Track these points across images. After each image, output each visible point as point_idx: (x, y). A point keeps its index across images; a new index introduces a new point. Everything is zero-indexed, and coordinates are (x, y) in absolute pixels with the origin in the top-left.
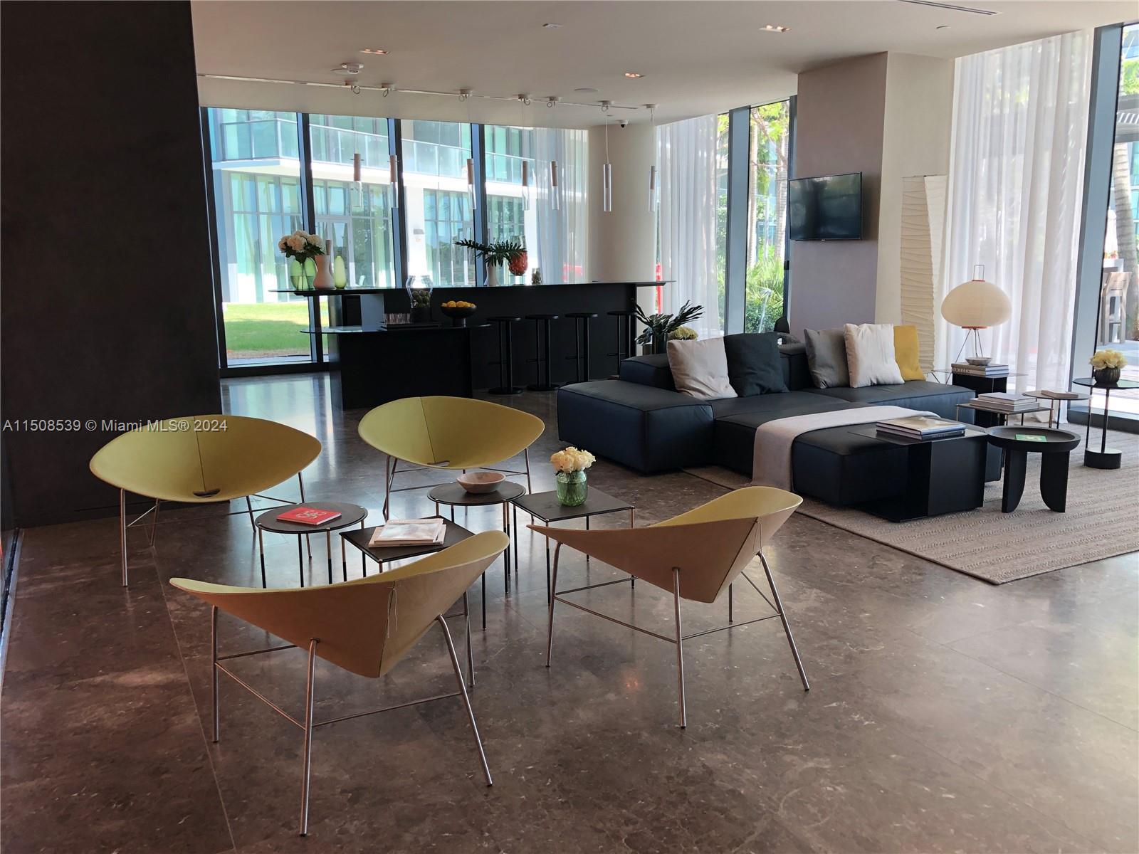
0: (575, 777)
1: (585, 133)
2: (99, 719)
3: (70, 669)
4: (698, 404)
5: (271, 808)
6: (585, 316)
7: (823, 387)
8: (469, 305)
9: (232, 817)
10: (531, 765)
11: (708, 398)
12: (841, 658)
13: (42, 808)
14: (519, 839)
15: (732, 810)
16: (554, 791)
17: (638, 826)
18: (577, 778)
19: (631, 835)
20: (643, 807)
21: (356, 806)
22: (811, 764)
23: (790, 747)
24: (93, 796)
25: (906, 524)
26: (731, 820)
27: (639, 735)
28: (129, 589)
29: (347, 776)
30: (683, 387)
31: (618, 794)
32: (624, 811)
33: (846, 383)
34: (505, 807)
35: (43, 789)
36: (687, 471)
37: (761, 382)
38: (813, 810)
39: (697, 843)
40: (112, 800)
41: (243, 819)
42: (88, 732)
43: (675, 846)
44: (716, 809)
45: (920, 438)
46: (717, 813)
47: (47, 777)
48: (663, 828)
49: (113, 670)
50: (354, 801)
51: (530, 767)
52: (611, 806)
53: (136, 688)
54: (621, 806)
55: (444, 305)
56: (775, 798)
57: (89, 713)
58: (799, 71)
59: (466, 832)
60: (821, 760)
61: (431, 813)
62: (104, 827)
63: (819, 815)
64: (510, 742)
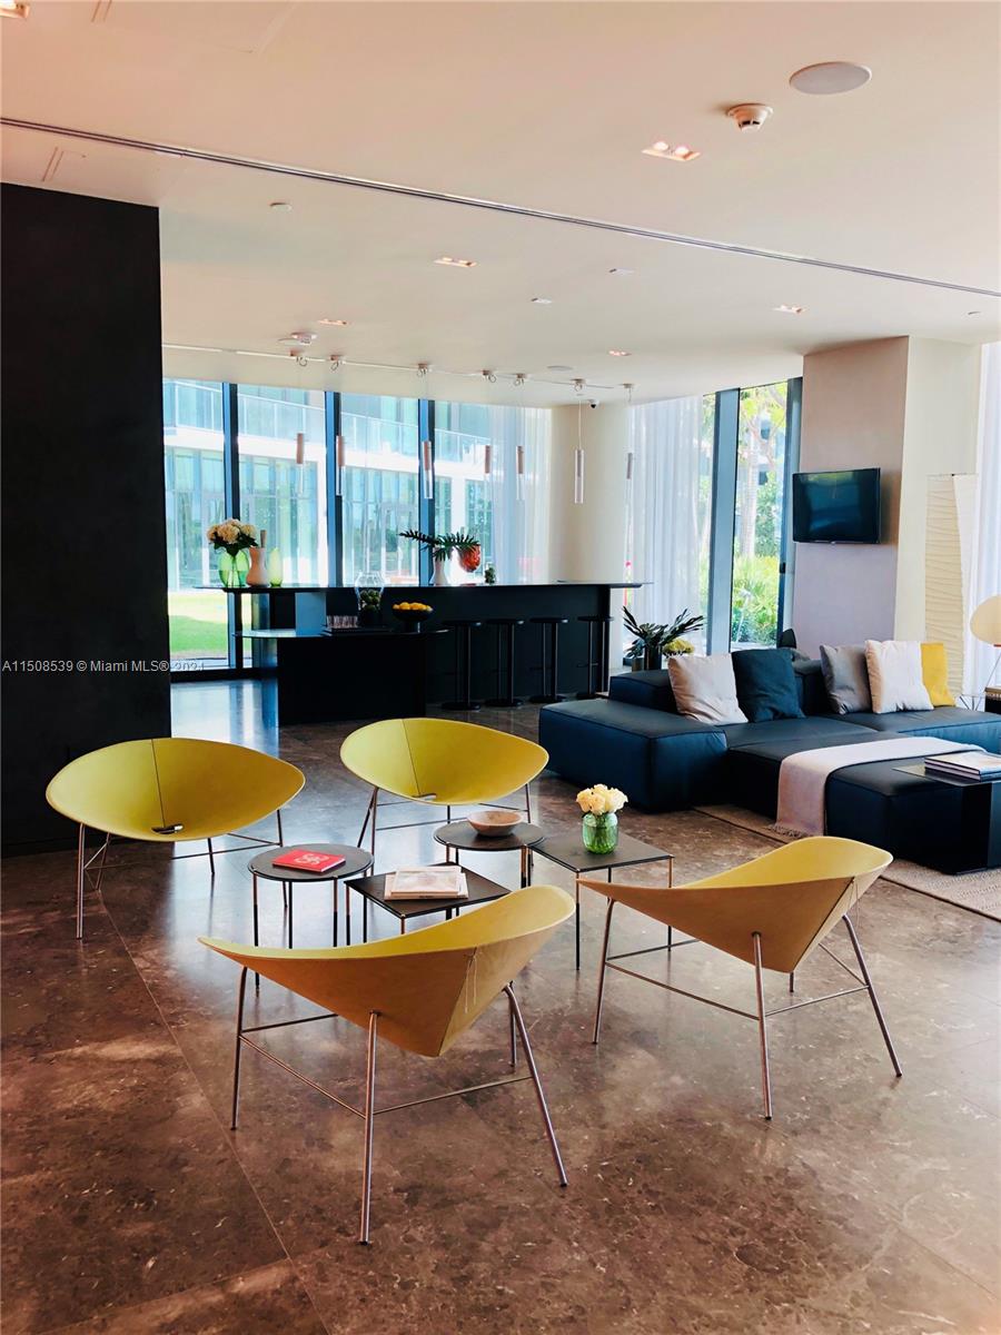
0: (659, 1176)
1: (549, 412)
2: (91, 1099)
3: (41, 1038)
4: (709, 730)
5: (319, 1211)
6: (554, 621)
7: (842, 712)
8: (424, 607)
9: (277, 1220)
10: (606, 1161)
11: (716, 723)
12: (928, 1037)
13: (51, 1207)
14: (613, 1251)
15: (851, 1220)
16: (640, 1192)
17: (747, 1236)
18: (661, 1178)
19: (741, 1247)
20: (746, 1213)
21: (415, 1208)
22: (926, 1166)
23: (897, 1144)
24: (108, 1193)
25: (963, 877)
26: (852, 1231)
27: (720, 1127)
28: (85, 942)
29: (397, 1172)
30: (687, 710)
31: (714, 1198)
32: (726, 1218)
33: (868, 709)
34: (587, 1210)
35: (47, 1185)
36: (698, 809)
37: (774, 706)
38: (943, 1220)
39: (820, 1258)
40: (131, 1198)
41: (290, 1223)
42: (82, 1114)
43: (795, 1262)
44: (831, 1218)
45: (978, 778)
46: (833, 1223)
47: (48, 1169)
48: (776, 1240)
49: (91, 1040)
50: (412, 1201)
51: (605, 1164)
52: (709, 1213)
53: (123, 1062)
54: (721, 1211)
55: (396, 607)
56: (895, 1204)
57: (77, 1091)
58: (806, 353)
59: (550, 1241)
60: (937, 1160)
61: (506, 1218)
62: (131, 1232)
63: (950, 1226)
64: (574, 1133)
